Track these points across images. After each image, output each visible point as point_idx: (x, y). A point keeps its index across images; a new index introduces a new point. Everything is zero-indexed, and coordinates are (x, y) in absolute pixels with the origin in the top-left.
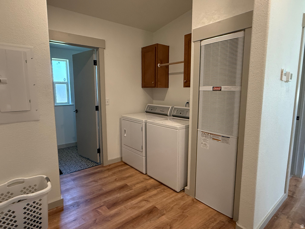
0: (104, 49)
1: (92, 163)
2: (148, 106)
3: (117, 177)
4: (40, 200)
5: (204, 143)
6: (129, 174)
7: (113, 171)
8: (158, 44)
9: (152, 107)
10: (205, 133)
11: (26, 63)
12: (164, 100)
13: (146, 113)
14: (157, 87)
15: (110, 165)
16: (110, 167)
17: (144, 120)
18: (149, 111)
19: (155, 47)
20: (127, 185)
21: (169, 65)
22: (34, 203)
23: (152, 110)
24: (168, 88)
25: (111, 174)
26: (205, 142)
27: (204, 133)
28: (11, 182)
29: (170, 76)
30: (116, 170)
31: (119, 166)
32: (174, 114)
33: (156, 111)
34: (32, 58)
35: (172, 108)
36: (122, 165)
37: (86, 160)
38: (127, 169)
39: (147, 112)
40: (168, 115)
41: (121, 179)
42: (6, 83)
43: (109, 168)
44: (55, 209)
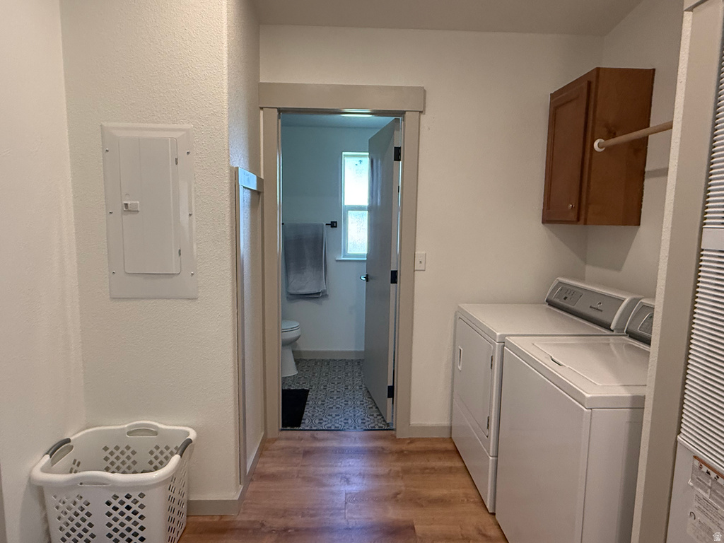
0: (421, 112)
1: (379, 417)
2: (560, 282)
3: (403, 488)
4: (142, 495)
5: (700, 516)
6: (445, 492)
7: (409, 464)
8: (598, 69)
9: (568, 287)
10: (713, 475)
11: (177, 164)
12: (619, 269)
13: (546, 306)
14: (585, 224)
15: (412, 441)
16: (412, 447)
17: (498, 334)
18: (557, 301)
19: (589, 84)
20: (413, 528)
21: (650, 136)
22: (128, 497)
23: (565, 298)
24: (639, 224)
25: (398, 472)
26: (706, 515)
27: (705, 469)
28: (137, 425)
29: (647, 182)
30: (419, 462)
31: (435, 451)
32: (632, 329)
33: (577, 307)
34: (188, 153)
35: (634, 302)
36: (446, 451)
37: (371, 406)
38: (450, 470)
39: (551, 303)
40: (612, 327)
41: (411, 500)
42: (138, 211)
43: (404, 447)
44: (216, 519)
